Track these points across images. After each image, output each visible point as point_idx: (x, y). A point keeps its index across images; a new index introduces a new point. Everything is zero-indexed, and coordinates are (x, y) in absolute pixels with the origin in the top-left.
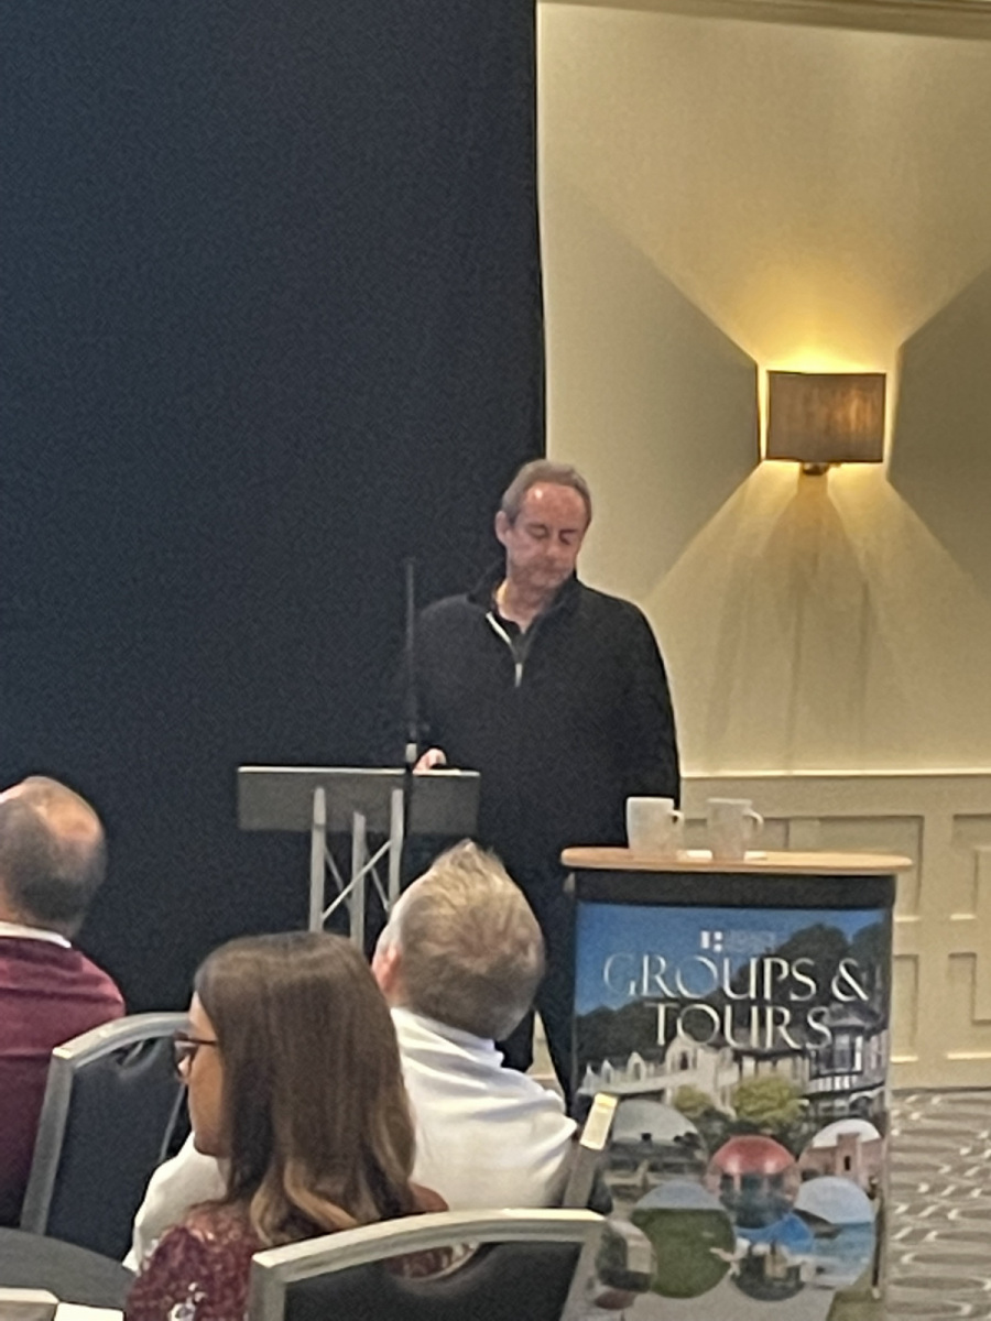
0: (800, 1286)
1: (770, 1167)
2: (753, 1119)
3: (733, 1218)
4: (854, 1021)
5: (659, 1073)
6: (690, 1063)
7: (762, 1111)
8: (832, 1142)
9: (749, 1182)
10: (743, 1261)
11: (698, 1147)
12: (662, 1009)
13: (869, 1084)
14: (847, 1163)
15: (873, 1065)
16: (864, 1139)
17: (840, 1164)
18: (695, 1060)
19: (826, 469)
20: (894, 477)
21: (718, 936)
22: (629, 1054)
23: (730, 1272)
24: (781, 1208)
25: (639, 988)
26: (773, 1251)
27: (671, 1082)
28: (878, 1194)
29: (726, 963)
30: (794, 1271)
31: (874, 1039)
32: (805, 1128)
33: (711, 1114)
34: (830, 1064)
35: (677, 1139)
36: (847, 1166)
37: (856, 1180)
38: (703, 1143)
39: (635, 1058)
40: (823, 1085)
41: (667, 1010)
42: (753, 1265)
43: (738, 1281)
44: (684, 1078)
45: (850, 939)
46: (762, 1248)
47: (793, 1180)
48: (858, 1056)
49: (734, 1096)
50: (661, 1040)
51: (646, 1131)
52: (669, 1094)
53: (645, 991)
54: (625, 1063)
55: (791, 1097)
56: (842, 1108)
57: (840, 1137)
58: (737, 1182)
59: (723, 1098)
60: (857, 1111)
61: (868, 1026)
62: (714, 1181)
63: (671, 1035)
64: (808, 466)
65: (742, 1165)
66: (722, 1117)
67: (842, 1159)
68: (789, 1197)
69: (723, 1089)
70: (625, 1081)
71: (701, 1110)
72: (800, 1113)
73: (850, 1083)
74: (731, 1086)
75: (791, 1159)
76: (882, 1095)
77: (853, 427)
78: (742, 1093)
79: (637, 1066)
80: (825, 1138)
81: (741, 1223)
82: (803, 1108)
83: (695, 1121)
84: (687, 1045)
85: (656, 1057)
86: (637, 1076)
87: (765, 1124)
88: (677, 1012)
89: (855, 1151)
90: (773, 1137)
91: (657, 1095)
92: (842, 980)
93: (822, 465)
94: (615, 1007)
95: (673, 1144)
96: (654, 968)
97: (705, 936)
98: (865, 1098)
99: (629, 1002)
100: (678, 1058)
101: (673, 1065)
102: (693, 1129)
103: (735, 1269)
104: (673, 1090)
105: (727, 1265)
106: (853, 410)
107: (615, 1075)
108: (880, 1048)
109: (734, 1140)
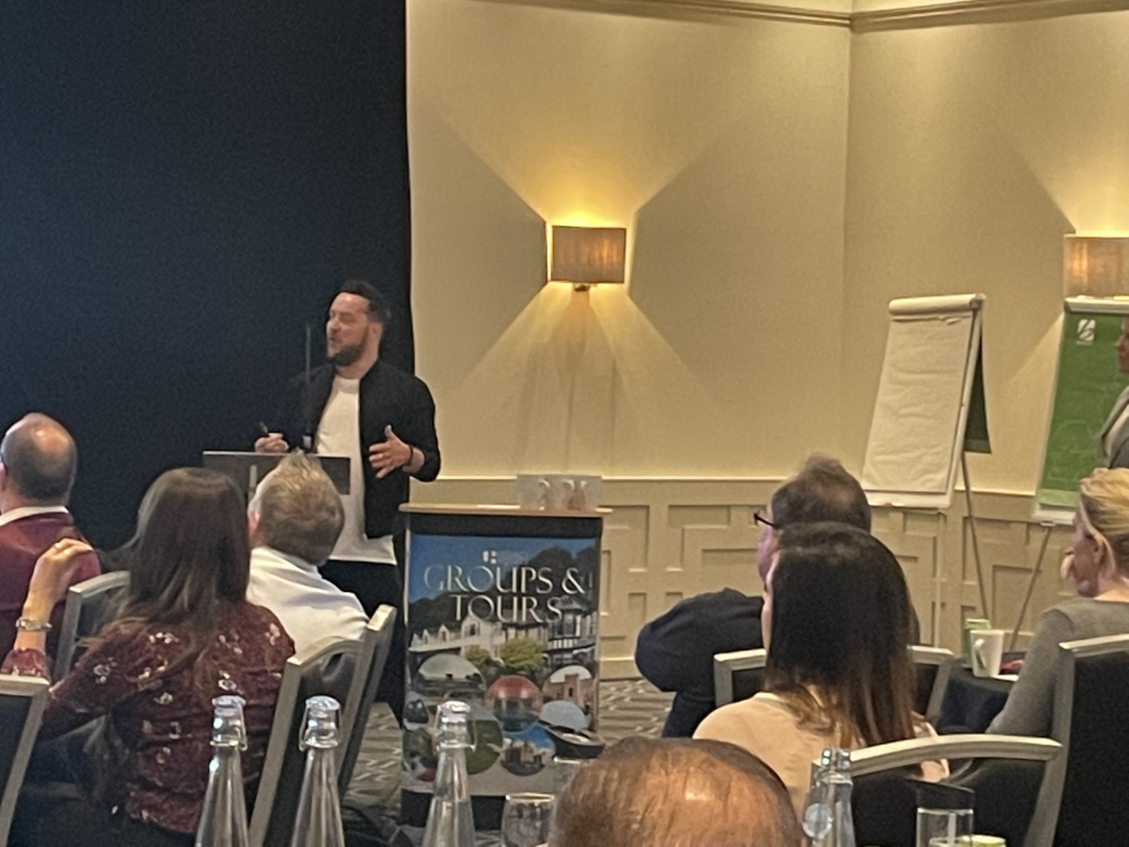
0: (542, 766)
1: (524, 694)
2: (515, 666)
3: (501, 725)
4: (576, 606)
5: (458, 637)
6: (477, 632)
7: (518, 661)
8: (563, 680)
9: (512, 704)
10: (507, 752)
11: (480, 682)
12: (459, 598)
13: (585, 645)
14: (571, 692)
15: (588, 633)
16: (581, 678)
17: (567, 693)
18: (479, 629)
19: (589, 288)
20: (631, 292)
21: (494, 554)
22: (439, 626)
23: (499, 759)
24: (531, 719)
25: (445, 585)
26: (526, 745)
27: (465, 642)
28: (590, 711)
29: (499, 570)
30: (538, 758)
31: (589, 617)
32: (545, 670)
33: (489, 662)
34: (560, 633)
35: (468, 677)
36: (571, 694)
37: (576, 703)
38: (484, 680)
39: (443, 628)
40: (557, 645)
41: (462, 599)
42: (514, 754)
43: (504, 764)
44: (473, 641)
45: (574, 556)
46: (519, 744)
47: (537, 703)
48: (578, 627)
49: (502, 651)
50: (459, 617)
51: (450, 673)
52: (463, 651)
53: (449, 588)
54: (437, 631)
55: (537, 652)
56: (567, 659)
57: (567, 677)
58: (504, 705)
59: (496, 652)
60: (577, 661)
61: (585, 609)
62: (491, 703)
63: (464, 614)
64: (578, 285)
65: (507, 692)
66: (496, 664)
67: (567, 690)
68: (535, 713)
69: (496, 646)
70: (437, 643)
71: (483, 660)
72: (543, 661)
73: (573, 644)
74: (501, 646)
75: (537, 689)
76: (593, 651)
77: (605, 261)
78: (508, 650)
79: (444, 633)
80: (558, 677)
81: (506, 729)
82: (545, 658)
83: (477, 667)
84: (476, 620)
85: (455, 627)
86: (444, 638)
87: (522, 668)
88: (469, 599)
89: (576, 685)
90: (527, 676)
91: (456, 651)
92: (569, 581)
93: (586, 285)
94: (432, 597)
95: (465, 680)
96: (455, 573)
97: (486, 555)
98: (583, 653)
99: (440, 593)
100: (469, 629)
101: (466, 634)
102: (477, 671)
103: (502, 756)
104: (465, 647)
105: (498, 754)
106: (606, 251)
107: (431, 639)
108: (592, 623)
109: (503, 678)
